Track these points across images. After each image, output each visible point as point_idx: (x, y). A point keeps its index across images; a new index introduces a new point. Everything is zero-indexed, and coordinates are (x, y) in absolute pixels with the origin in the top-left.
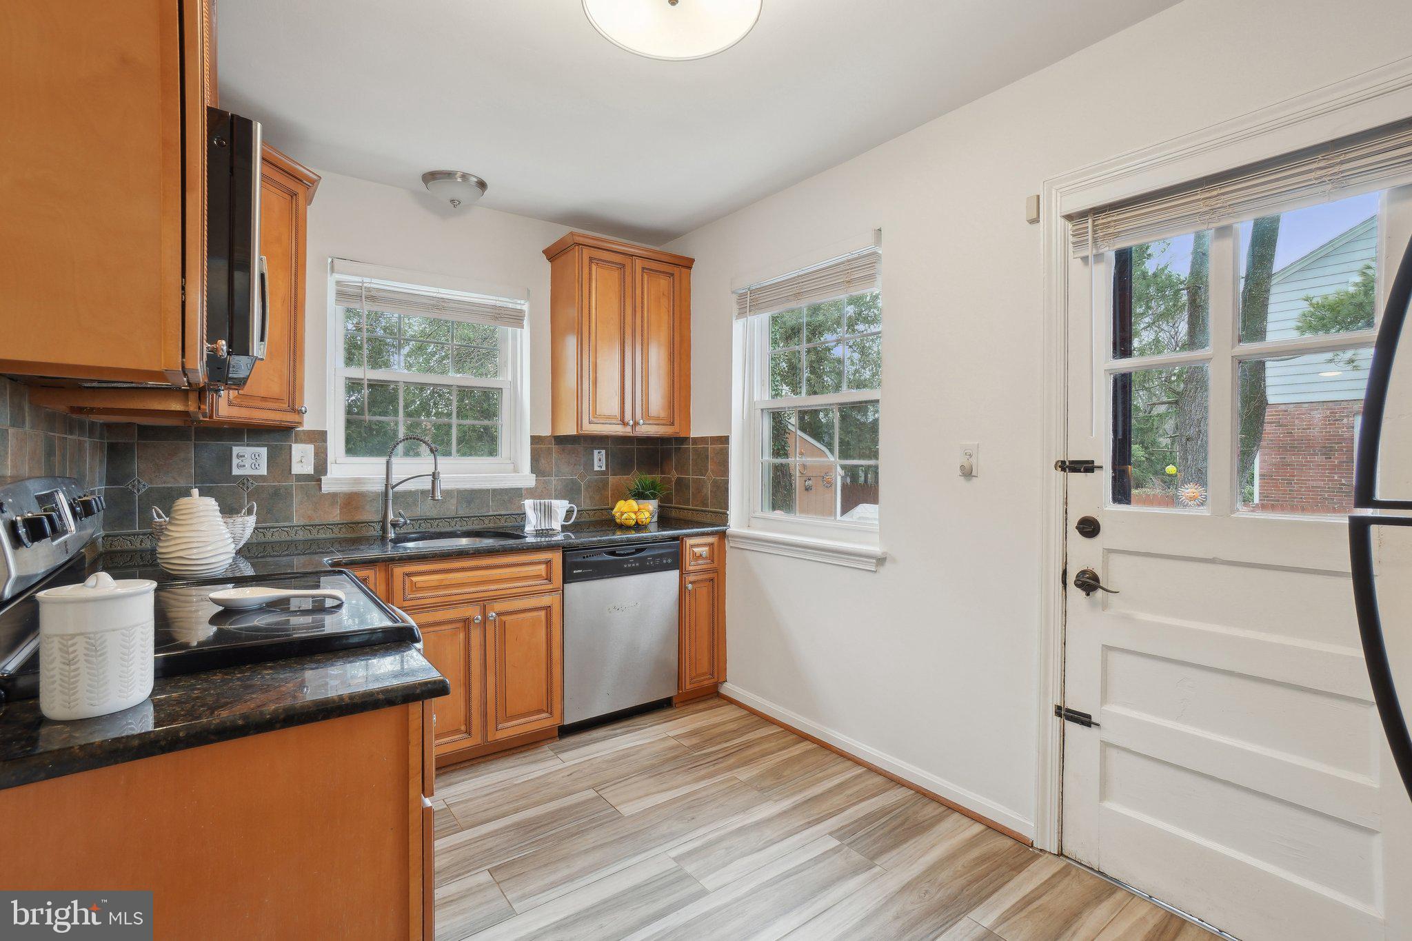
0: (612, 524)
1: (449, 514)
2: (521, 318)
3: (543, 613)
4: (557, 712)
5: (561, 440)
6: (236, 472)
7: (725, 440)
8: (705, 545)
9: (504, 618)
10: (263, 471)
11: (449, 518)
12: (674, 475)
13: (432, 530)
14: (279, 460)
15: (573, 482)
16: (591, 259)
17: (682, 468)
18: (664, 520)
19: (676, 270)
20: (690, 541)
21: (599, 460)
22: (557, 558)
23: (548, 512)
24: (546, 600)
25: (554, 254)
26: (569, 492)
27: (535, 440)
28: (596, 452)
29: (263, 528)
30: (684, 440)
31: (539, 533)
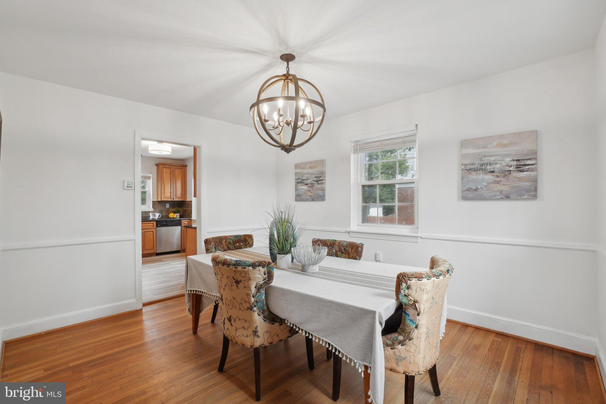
0: (168, 217)
2: (150, 178)
3: (152, 232)
4: (155, 249)
5: (158, 202)
7: (191, 201)
8: (187, 222)
9: (145, 233)
12: (184, 209)
15: (162, 210)
16: (163, 167)
17: (185, 207)
18: (181, 217)
19: (183, 168)
20: (183, 221)
21: (168, 206)
22: (155, 223)
23: (155, 215)
24: (153, 230)
25: (157, 165)
26: (161, 212)
27: (153, 202)
28: (167, 204)
30: (186, 201)
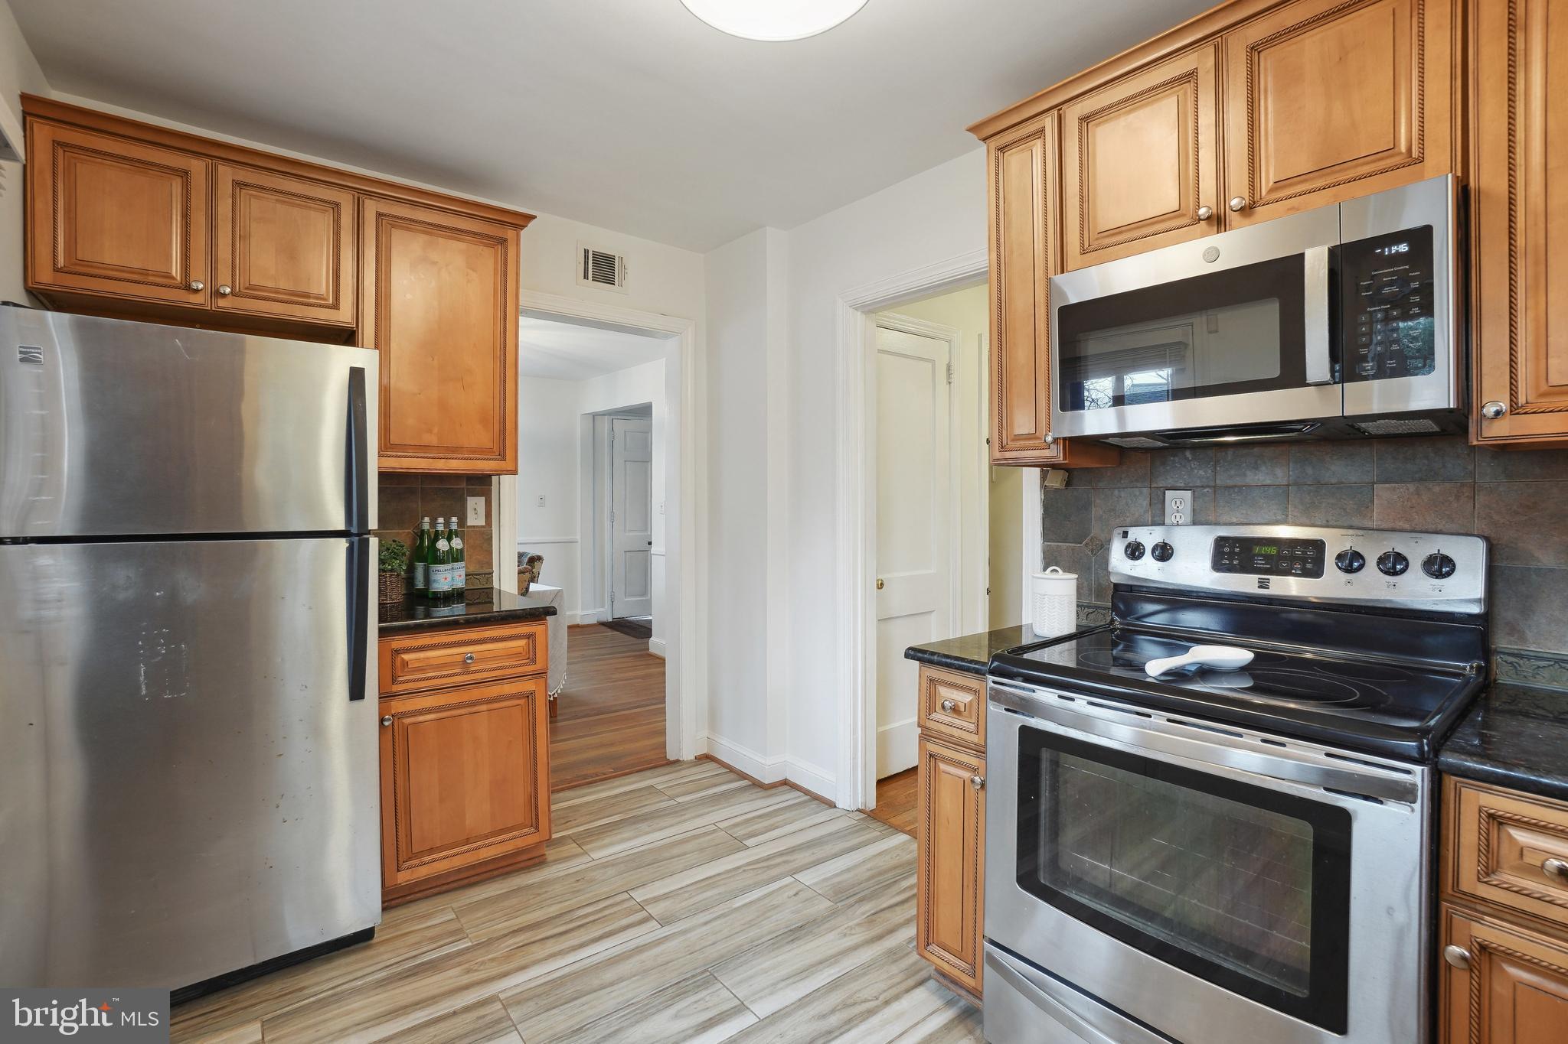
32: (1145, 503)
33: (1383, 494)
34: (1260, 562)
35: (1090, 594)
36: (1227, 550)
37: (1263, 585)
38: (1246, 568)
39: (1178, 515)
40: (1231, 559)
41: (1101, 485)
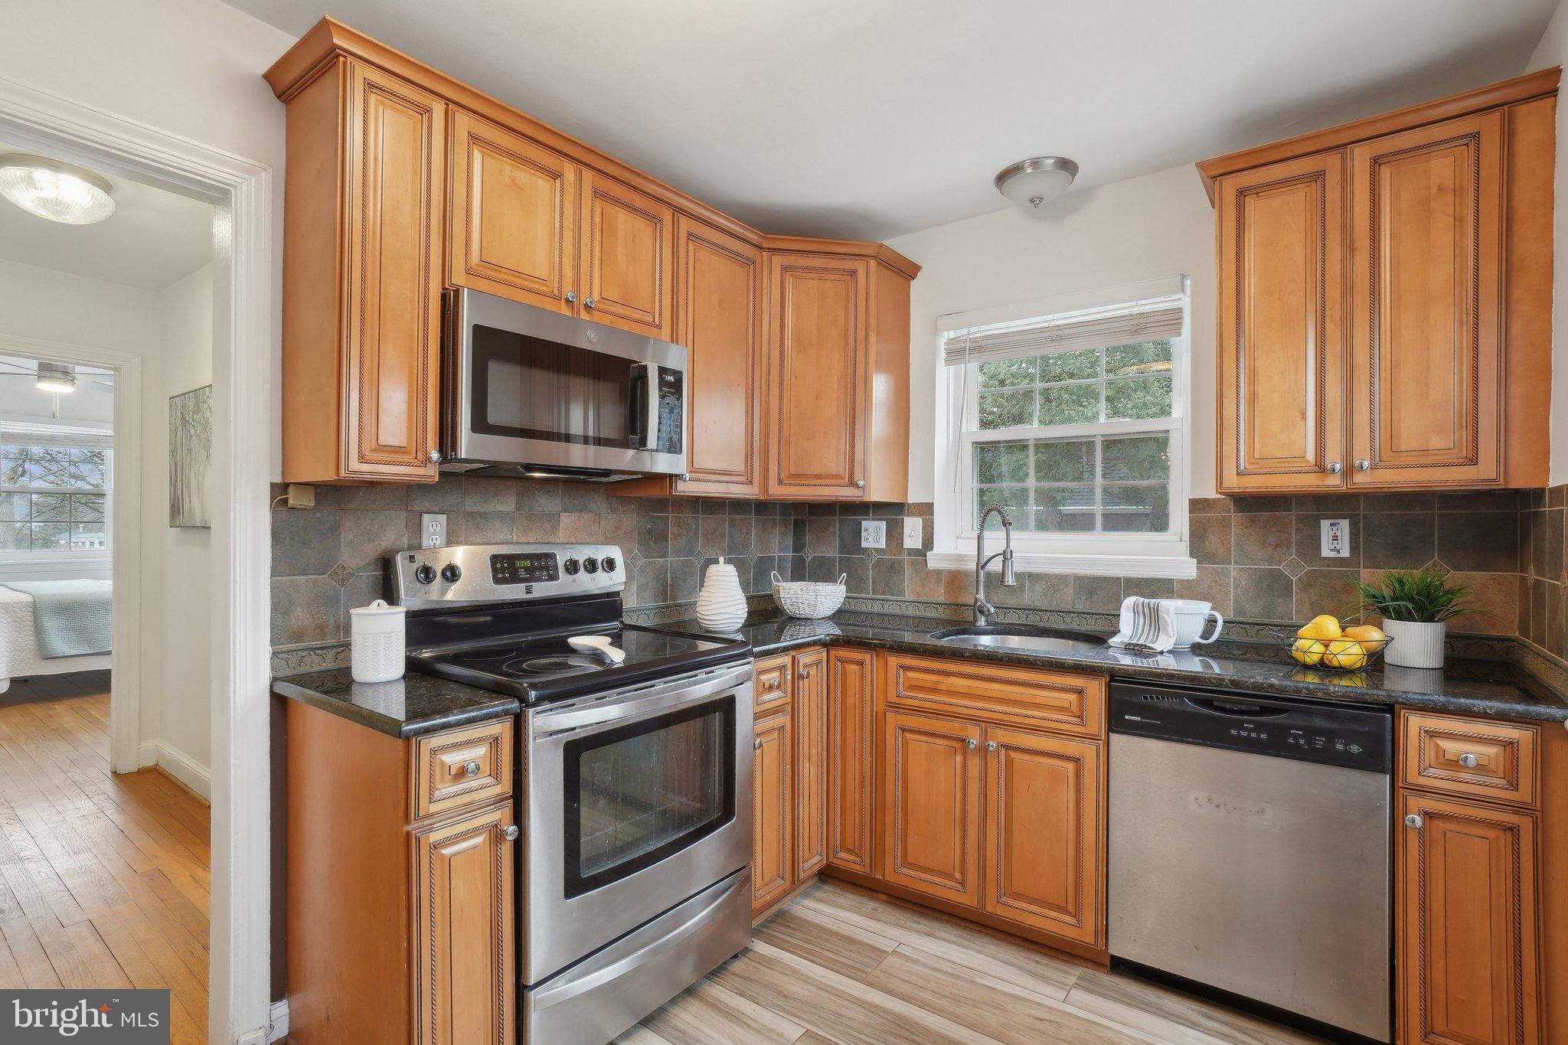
1: (1063, 607)
2: (1178, 321)
3: (1070, 766)
6: (864, 545)
9: (1011, 754)
10: (883, 545)
11: (1063, 612)
13: (1041, 624)
14: (895, 533)
21: (1336, 541)
26: (1265, 591)
27: (1200, 506)
28: (1325, 524)
29: (883, 600)
31: (1132, 649)
32: (403, 525)
33: (566, 520)
34: (522, 574)
35: (338, 632)
36: (499, 566)
37: (529, 591)
38: (514, 579)
39: (434, 537)
40: (503, 573)
41: (351, 505)
